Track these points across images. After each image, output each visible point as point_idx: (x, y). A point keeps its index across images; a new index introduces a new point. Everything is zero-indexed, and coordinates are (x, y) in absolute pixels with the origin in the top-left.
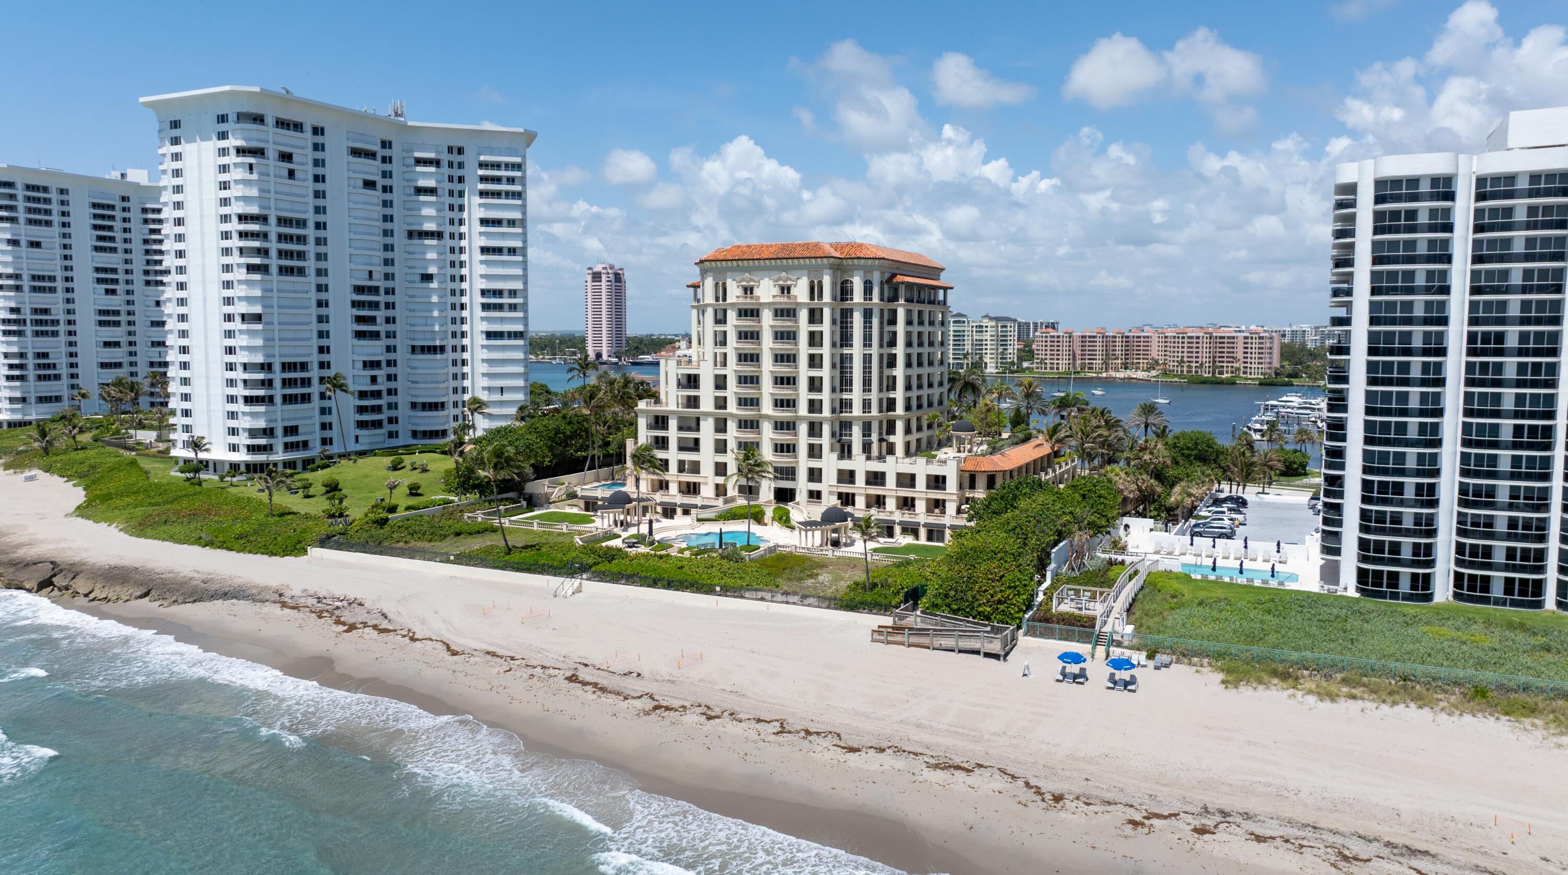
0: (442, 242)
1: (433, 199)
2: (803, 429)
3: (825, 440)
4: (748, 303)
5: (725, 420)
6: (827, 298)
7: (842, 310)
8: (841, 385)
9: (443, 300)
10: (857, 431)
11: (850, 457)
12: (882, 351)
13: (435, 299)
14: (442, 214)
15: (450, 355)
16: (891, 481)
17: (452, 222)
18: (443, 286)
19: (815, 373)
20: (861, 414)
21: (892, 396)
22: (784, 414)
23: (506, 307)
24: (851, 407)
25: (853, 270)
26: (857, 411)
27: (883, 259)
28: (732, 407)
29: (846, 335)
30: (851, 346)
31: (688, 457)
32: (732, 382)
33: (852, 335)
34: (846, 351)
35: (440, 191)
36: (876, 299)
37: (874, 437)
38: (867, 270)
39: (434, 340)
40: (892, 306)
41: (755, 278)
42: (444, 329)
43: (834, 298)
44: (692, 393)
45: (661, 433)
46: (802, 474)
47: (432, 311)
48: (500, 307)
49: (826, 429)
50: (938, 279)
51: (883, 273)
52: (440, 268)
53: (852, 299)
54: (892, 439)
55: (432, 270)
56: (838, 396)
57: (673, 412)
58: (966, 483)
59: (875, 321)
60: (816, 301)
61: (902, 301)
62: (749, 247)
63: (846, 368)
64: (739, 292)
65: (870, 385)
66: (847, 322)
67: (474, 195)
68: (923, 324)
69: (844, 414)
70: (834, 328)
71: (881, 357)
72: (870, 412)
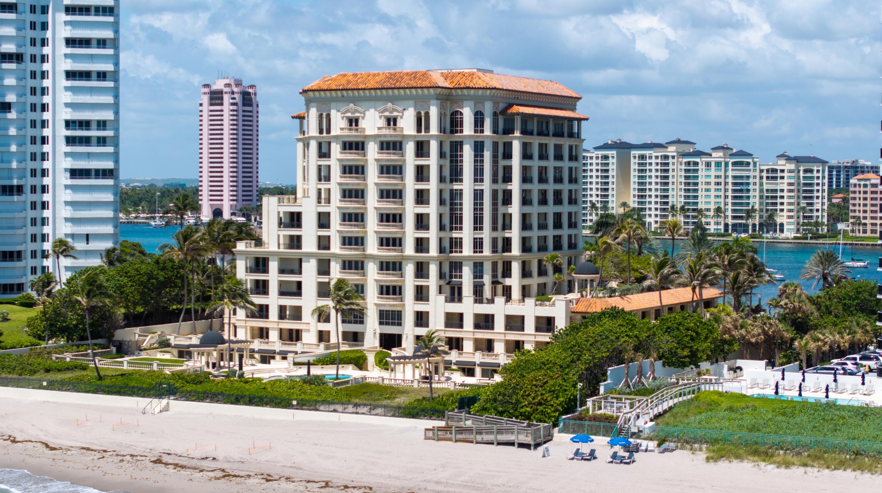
0: (22, 66)
1: (12, 16)
2: (410, 269)
3: (432, 282)
4: (352, 135)
5: (329, 261)
6: (434, 130)
7: (451, 142)
8: (451, 223)
9: (22, 133)
10: (467, 272)
11: (460, 300)
12: (495, 187)
13: (13, 131)
14: (22, 33)
15: (29, 197)
16: (499, 324)
17: (33, 42)
18: (22, 116)
19: (422, 210)
20: (472, 254)
21: (507, 235)
22: (389, 254)
23: (94, 141)
24: (461, 247)
25: (462, 100)
26: (467, 250)
27: (495, 88)
28: (336, 247)
29: (456, 169)
30: (461, 181)
31: (290, 302)
32: (335, 220)
33: (461, 169)
34: (456, 186)
35: (20, 8)
36: (488, 131)
37: (487, 279)
38: (478, 101)
39: (11, 178)
40: (506, 138)
41: (360, 109)
42: (22, 166)
43: (442, 129)
44: (294, 232)
45: (261, 277)
47: (9, 145)
48: (86, 141)
49: (433, 270)
50: (573, 109)
51: (496, 103)
52: (19, 96)
53: (461, 131)
54: (508, 282)
55: (11, 98)
56: (446, 235)
57: (274, 254)
59: (487, 155)
60: (423, 133)
61: (517, 134)
62: (355, 75)
63: (456, 204)
64: (344, 124)
65: (481, 222)
66: (456, 156)
67: (59, 11)
68: (547, 158)
69: (454, 254)
70: (443, 162)
71: (495, 193)
72: (482, 252)
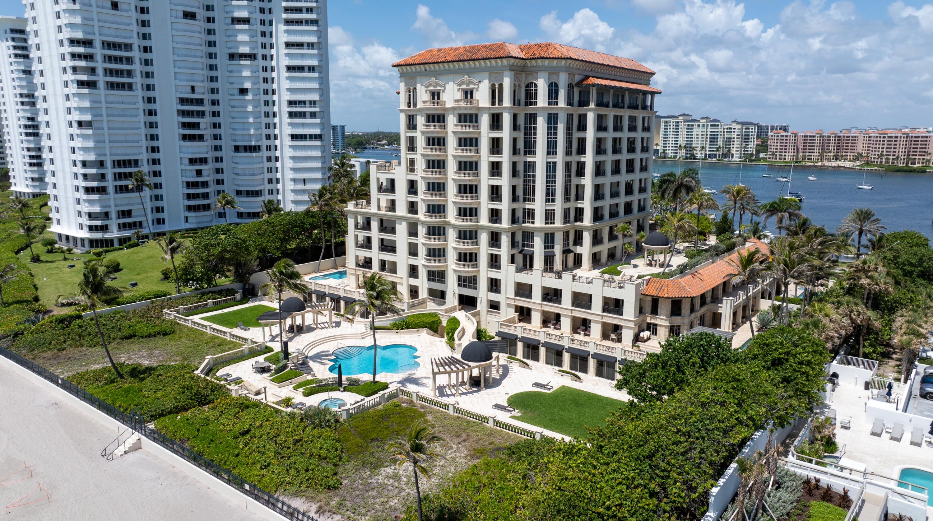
0: (256, 62)
1: (246, 27)
2: (484, 238)
3: (504, 251)
4: (435, 108)
5: (417, 225)
6: (507, 102)
7: (525, 114)
8: (525, 194)
9: (258, 109)
10: (538, 242)
11: (531, 269)
12: (569, 159)
13: (250, 108)
14: (254, 39)
15: (265, 153)
16: (567, 299)
17: (264, 46)
18: (257, 98)
19: (495, 182)
20: (543, 225)
21: (579, 206)
22: (467, 224)
23: (308, 115)
24: (533, 218)
25: (537, 72)
26: (539, 222)
27: (570, 58)
28: (422, 213)
29: (530, 141)
30: (534, 153)
31: (388, 257)
32: (421, 187)
33: (535, 142)
34: (530, 159)
35: (252, 21)
36: (562, 103)
37: (558, 249)
38: (553, 72)
39: (251, 141)
40: (582, 110)
41: (441, 83)
42: (259, 132)
43: (515, 101)
44: (391, 197)
45: (366, 234)
46: (483, 284)
47: (248, 118)
48: (302, 115)
49: (505, 240)
50: (648, 84)
51: (571, 75)
52: (253, 83)
53: (536, 103)
54: (579, 250)
55: (247, 85)
56: (519, 206)
57: (375, 215)
58: (648, 307)
59: (561, 128)
60: (497, 106)
61: (592, 106)
63: (529, 176)
64: (428, 97)
65: (553, 194)
66: (530, 128)
67: (280, 23)
68: (621, 130)
69: (526, 225)
70: (516, 134)
71: (568, 166)
72: (554, 223)
